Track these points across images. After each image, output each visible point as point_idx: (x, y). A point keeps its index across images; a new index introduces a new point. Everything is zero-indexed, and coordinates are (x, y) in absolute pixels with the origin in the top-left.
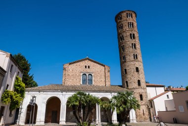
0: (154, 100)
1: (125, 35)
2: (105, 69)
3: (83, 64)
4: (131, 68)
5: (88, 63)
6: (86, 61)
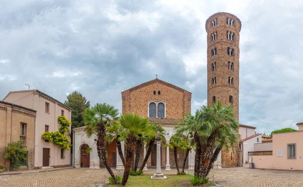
0: (244, 143)
1: (219, 47)
2: (184, 96)
3: (150, 88)
4: (222, 96)
5: (160, 87)
6: (155, 85)
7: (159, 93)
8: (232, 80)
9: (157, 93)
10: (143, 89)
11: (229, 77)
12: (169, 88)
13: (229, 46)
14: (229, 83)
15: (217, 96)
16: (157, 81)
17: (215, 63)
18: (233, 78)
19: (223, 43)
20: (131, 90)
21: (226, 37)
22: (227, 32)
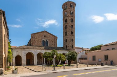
1: (68, 19)
2: (55, 38)
3: (42, 34)
4: (69, 39)
5: (46, 34)
6: (44, 33)
9: (45, 37)
10: (40, 34)
11: (72, 31)
12: (50, 35)
13: (71, 18)
14: (72, 34)
15: (67, 39)
16: (45, 31)
17: (66, 26)
19: (69, 17)
21: (70, 14)
22: (71, 11)
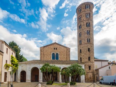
1: (82, 24)
2: (67, 50)
3: (52, 47)
4: (84, 49)
5: (56, 46)
6: (55, 45)
7: (56, 49)
8: (89, 40)
9: (55, 49)
10: (50, 47)
11: (88, 39)
12: (61, 47)
13: (87, 22)
14: (88, 42)
15: (82, 49)
16: (55, 43)
17: (81, 33)
18: (90, 39)
19: (84, 21)
20: (44, 47)
21: (85, 17)
22: (86, 14)
